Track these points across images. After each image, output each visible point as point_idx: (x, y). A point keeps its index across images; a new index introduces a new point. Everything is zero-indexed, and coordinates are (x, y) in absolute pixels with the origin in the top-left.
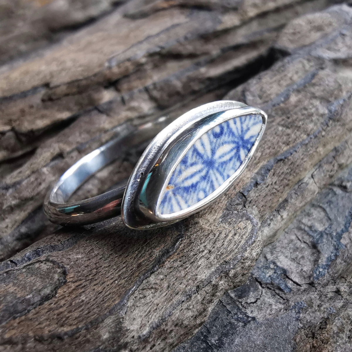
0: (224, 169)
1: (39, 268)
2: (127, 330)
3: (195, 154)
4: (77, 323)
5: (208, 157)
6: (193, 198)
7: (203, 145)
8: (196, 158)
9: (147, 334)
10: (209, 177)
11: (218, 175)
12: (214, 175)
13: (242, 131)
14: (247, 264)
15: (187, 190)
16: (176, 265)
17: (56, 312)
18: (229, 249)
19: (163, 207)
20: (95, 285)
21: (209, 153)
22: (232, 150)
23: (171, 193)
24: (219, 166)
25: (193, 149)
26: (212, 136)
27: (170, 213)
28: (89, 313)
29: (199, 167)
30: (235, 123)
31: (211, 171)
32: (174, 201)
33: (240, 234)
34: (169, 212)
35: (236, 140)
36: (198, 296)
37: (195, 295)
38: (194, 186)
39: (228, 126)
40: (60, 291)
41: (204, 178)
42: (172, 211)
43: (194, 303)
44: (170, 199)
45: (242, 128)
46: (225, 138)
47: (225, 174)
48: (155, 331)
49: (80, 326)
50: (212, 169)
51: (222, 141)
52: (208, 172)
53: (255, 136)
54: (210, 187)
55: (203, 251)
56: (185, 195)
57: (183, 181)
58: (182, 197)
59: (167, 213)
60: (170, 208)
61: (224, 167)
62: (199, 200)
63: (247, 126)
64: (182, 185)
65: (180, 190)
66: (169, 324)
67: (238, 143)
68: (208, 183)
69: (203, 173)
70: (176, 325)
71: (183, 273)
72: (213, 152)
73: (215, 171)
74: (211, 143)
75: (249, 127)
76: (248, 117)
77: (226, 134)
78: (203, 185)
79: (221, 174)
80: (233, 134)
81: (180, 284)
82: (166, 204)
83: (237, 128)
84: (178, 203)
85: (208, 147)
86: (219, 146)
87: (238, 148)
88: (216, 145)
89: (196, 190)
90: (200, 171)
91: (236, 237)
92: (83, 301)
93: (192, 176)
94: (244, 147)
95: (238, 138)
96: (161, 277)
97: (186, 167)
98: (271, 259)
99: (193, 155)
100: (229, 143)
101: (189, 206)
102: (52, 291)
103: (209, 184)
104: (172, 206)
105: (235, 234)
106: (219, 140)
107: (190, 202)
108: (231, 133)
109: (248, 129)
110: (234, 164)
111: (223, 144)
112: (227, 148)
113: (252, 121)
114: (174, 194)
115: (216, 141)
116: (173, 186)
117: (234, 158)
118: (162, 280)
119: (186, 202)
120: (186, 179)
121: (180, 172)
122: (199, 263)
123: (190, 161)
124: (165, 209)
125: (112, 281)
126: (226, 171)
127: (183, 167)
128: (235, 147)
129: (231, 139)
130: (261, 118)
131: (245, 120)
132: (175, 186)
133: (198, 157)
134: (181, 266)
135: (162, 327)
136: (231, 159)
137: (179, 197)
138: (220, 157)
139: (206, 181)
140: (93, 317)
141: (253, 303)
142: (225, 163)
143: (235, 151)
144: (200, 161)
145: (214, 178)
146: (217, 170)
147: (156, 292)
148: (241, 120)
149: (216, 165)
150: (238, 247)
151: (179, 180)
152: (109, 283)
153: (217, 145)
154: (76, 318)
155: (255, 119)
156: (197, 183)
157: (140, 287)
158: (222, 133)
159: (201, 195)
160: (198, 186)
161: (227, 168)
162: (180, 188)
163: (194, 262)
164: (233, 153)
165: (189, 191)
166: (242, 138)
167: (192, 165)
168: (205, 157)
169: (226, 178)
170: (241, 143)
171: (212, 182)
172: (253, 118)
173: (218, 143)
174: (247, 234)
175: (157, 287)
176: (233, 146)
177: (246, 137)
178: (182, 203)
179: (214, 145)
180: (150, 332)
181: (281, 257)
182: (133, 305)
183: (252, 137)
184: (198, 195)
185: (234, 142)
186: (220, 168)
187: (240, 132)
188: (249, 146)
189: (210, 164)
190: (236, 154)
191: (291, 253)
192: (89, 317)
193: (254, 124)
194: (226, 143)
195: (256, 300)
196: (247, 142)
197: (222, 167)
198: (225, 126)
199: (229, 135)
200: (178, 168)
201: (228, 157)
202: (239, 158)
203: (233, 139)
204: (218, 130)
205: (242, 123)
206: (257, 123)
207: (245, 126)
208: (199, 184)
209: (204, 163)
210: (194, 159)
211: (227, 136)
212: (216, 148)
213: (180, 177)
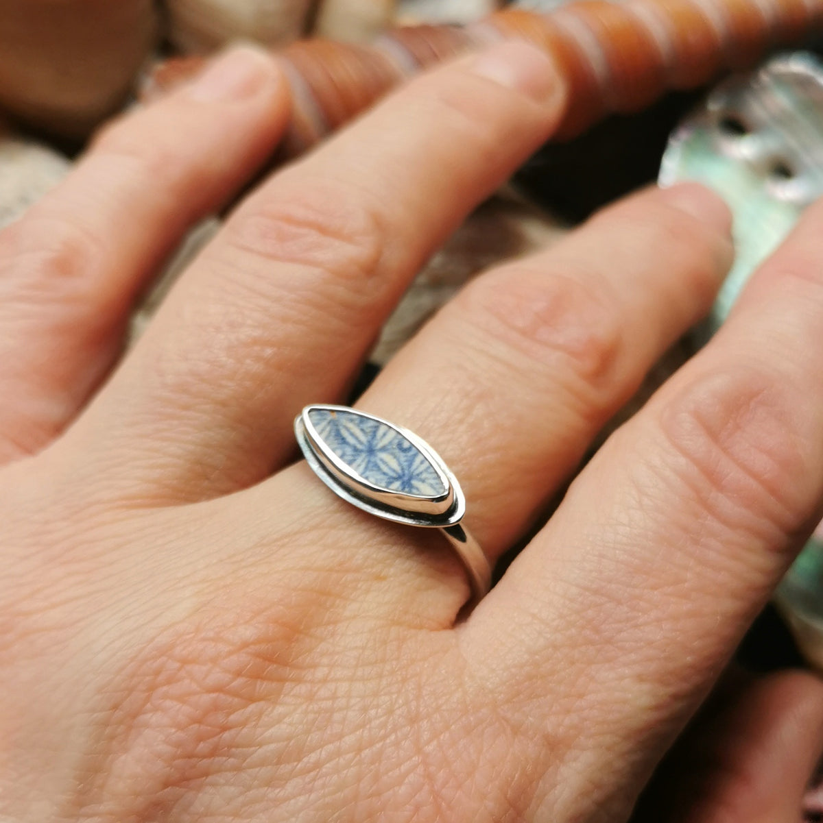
0: (372, 470)
3: (374, 429)
5: (377, 445)
7: (385, 435)
8: (370, 432)
10: (358, 455)
11: (363, 466)
12: (361, 459)
13: (418, 475)
15: (338, 434)
21: (380, 445)
22: (394, 471)
24: (373, 462)
26: (396, 441)
29: (363, 438)
30: (422, 462)
31: (364, 455)
32: (324, 423)
35: (406, 472)
38: (343, 441)
39: (415, 455)
41: (356, 449)
42: (315, 425)
44: (325, 419)
45: (421, 473)
46: (402, 457)
47: (368, 473)
51: (398, 454)
52: (361, 451)
54: (350, 460)
56: (333, 434)
57: (344, 427)
58: (330, 432)
60: (316, 422)
61: (374, 469)
63: (426, 478)
64: (341, 427)
65: (335, 427)
67: (404, 475)
68: (353, 455)
69: (359, 447)
72: (384, 449)
73: (366, 460)
74: (390, 443)
75: (426, 481)
76: (435, 475)
77: (406, 456)
78: (349, 451)
79: (366, 468)
80: (410, 466)
85: (385, 441)
86: (392, 454)
87: (399, 478)
88: (391, 449)
89: (341, 444)
90: (360, 442)
93: (352, 434)
94: (403, 483)
97: (358, 425)
99: (371, 427)
100: (400, 464)
103: (351, 458)
106: (397, 451)
107: (328, 442)
108: (411, 462)
109: (423, 481)
110: (382, 480)
111: (395, 457)
112: (394, 464)
113: (433, 482)
114: (329, 423)
115: (395, 448)
116: (337, 418)
117: (387, 476)
119: (327, 437)
120: (348, 429)
121: (352, 420)
123: (364, 426)
124: (314, 418)
126: (371, 473)
127: (357, 422)
128: (399, 474)
129: (406, 464)
131: (431, 473)
136: (385, 474)
137: (328, 429)
138: (382, 460)
139: (353, 453)
142: (379, 469)
143: (395, 475)
144: (370, 437)
145: (359, 461)
146: (369, 462)
148: (428, 468)
149: (373, 459)
151: (344, 422)
155: (437, 484)
156: (348, 443)
158: (405, 450)
160: (345, 445)
161: (374, 472)
162: (337, 425)
164: (391, 473)
165: (338, 437)
166: (411, 478)
167: (362, 430)
168: (375, 442)
169: (365, 475)
170: (406, 478)
171: (355, 460)
172: (436, 481)
173: (394, 451)
176: (398, 469)
177: (414, 482)
178: (325, 434)
183: (417, 489)
185: (403, 469)
186: (371, 465)
187: (417, 472)
188: (407, 490)
189: (371, 451)
190: (392, 477)
193: (431, 486)
194: (398, 460)
196: (411, 486)
197: (373, 466)
198: (413, 452)
199: (406, 461)
200: (354, 417)
201: (385, 469)
202: (389, 483)
203: (405, 467)
204: (406, 445)
205: (426, 470)
206: (434, 489)
207: (424, 476)
208: (347, 446)
209: (369, 442)
210: (368, 430)
211: (405, 458)
212: (389, 451)
213: (348, 422)
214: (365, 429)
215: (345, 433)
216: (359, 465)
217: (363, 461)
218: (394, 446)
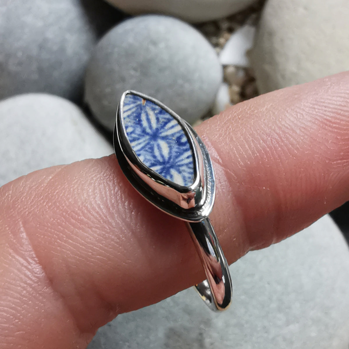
0: (146, 151)
3: (166, 121)
5: (161, 133)
6: (130, 122)
7: (173, 127)
8: (162, 122)
10: (143, 136)
11: (142, 145)
13: (179, 166)
15: (138, 116)
21: (163, 134)
22: (162, 156)
23: (138, 103)
24: (151, 145)
26: (178, 135)
27: (123, 103)
29: (154, 125)
30: (188, 157)
31: (148, 137)
32: (132, 105)
34: (125, 102)
35: (172, 160)
38: (139, 122)
39: (186, 150)
41: (144, 131)
44: (134, 103)
45: (182, 165)
46: (175, 148)
47: (142, 152)
50: (149, 139)
51: (173, 145)
52: (148, 134)
53: (172, 179)
54: (135, 138)
56: (135, 115)
57: (146, 112)
58: (133, 113)
59: (124, 100)
60: (128, 102)
61: (150, 150)
63: (184, 171)
64: (143, 112)
65: (139, 110)
67: (168, 162)
68: (139, 135)
69: (148, 130)
72: (164, 138)
73: (146, 142)
74: (173, 135)
76: (192, 171)
77: (179, 149)
78: (138, 131)
79: (142, 148)
80: (177, 157)
83: (182, 160)
84: (129, 110)
85: (169, 133)
86: (168, 143)
89: (136, 124)
90: (151, 127)
93: (148, 120)
94: (163, 169)
95: (173, 162)
97: (156, 114)
99: (165, 118)
100: (170, 153)
101: (124, 119)
103: (137, 136)
104: (129, 104)
106: (174, 142)
107: (128, 119)
108: (179, 155)
109: (180, 172)
110: (149, 160)
111: (170, 147)
112: (166, 151)
113: (187, 175)
114: (136, 106)
115: (174, 140)
117: (155, 159)
119: (128, 116)
120: (147, 115)
121: (154, 109)
123: (161, 117)
127: (157, 111)
128: (164, 160)
129: (174, 154)
131: (190, 168)
132: (144, 106)
133: (163, 124)
136: (154, 156)
137: (134, 110)
138: (158, 146)
139: (141, 133)
143: (161, 160)
144: (160, 126)
145: (141, 141)
146: (148, 144)
148: (190, 163)
149: (152, 142)
151: (148, 109)
155: (189, 178)
156: (141, 125)
158: (181, 144)
159: (130, 130)
160: (138, 126)
161: (147, 153)
162: (141, 109)
164: (160, 158)
165: (136, 118)
166: (172, 167)
167: (158, 119)
168: (162, 130)
170: (168, 165)
171: (138, 139)
172: (190, 176)
173: (172, 142)
176: (166, 156)
177: (172, 171)
178: (129, 113)
179: (170, 138)
183: (172, 176)
184: (131, 126)
185: (170, 158)
186: (149, 146)
187: (179, 163)
188: (163, 174)
189: (155, 136)
190: (158, 161)
193: (184, 178)
194: (171, 149)
196: (168, 172)
197: (149, 148)
198: (186, 147)
199: (177, 152)
201: (157, 153)
202: (153, 165)
203: (172, 157)
204: (183, 140)
205: (187, 165)
206: (185, 181)
207: (183, 168)
209: (157, 129)
210: (161, 120)
211: (177, 150)
212: (168, 140)
213: (151, 109)
214: (160, 119)
215: (143, 117)
216: (140, 144)
217: (144, 141)
218: (174, 138)
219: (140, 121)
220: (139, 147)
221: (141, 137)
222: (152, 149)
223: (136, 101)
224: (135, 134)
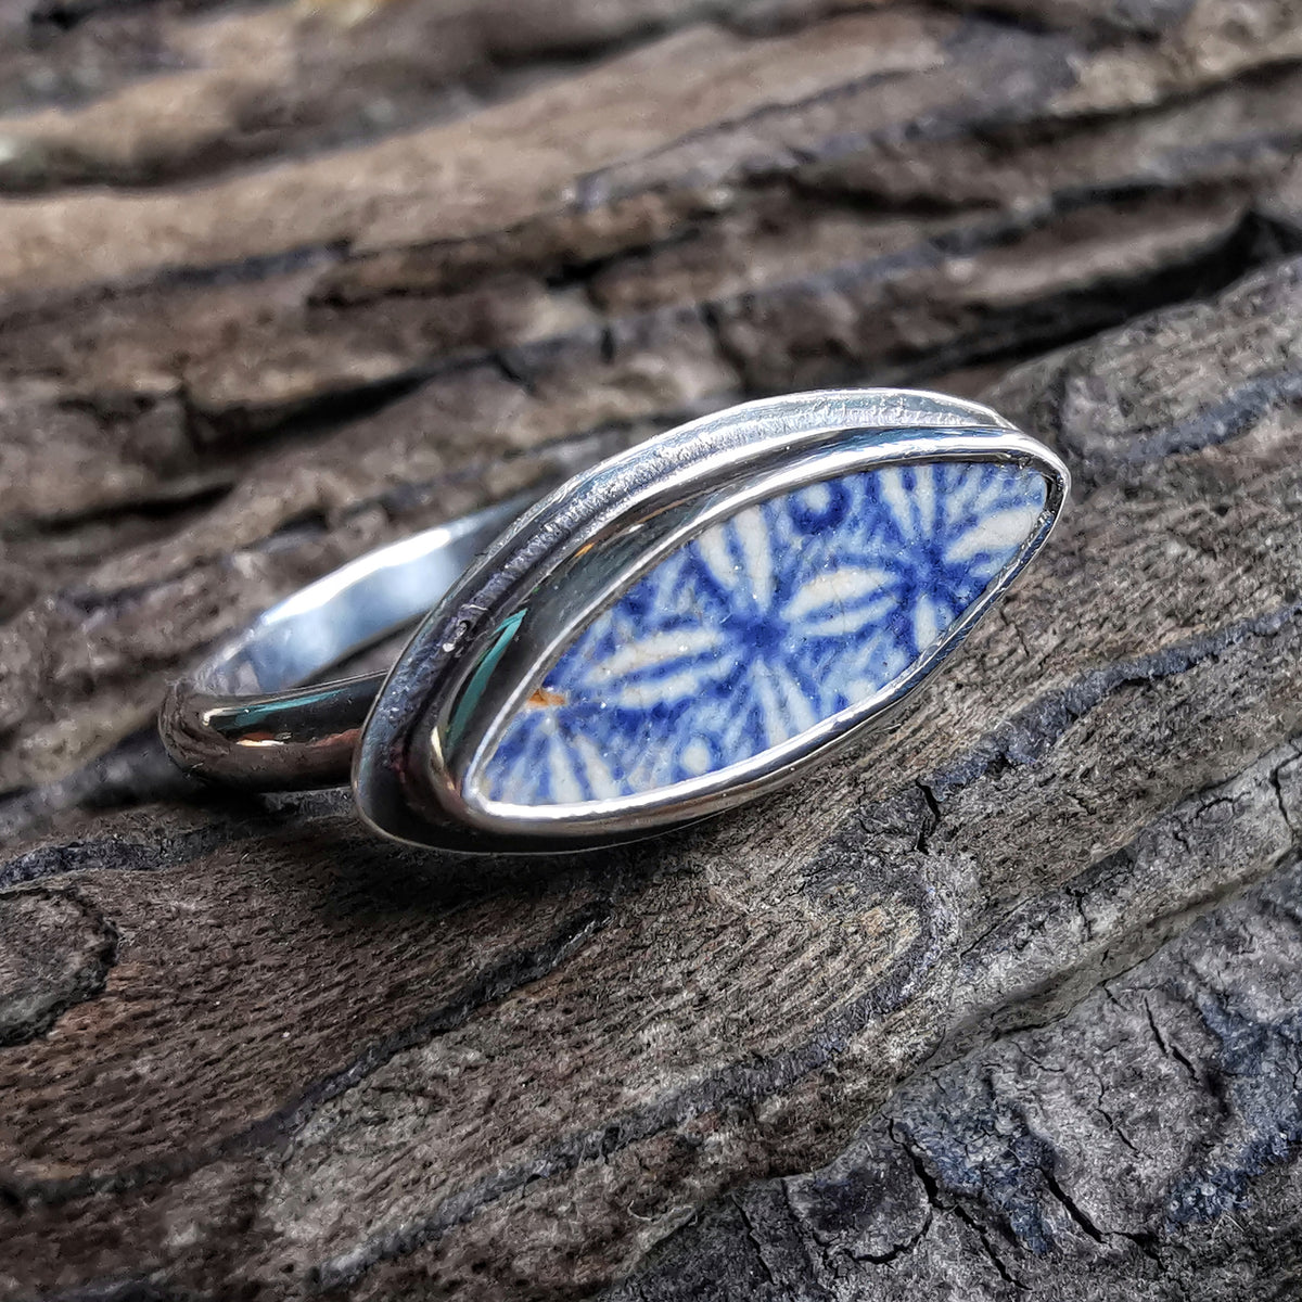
0: (827, 670)
1: (30, 916)
2: (271, 1235)
3: (692, 583)
4: (90, 1159)
5: (753, 606)
6: (651, 763)
7: (735, 550)
8: (695, 600)
9: (348, 1269)
10: (746, 690)
11: (791, 690)
12: (768, 684)
13: (938, 525)
14: (849, 1088)
15: (628, 722)
16: (544, 1020)
17: (29, 1096)
18: (786, 1006)
19: (504, 774)
20: (202, 1028)
21: (761, 593)
22: (874, 596)
23: (549, 724)
24: (802, 651)
25: (682, 559)
26: (785, 525)
27: (533, 803)
28: (142, 1129)
29: (703, 638)
30: (909, 485)
31: (759, 668)
32: (558, 759)
33: (854, 955)
34: (528, 799)
35: (903, 556)
36: (606, 1170)
37: (590, 1164)
38: (665, 715)
39: (873, 491)
40: (68, 1021)
41: (721, 689)
42: (543, 795)
43: (580, 1194)
44: (542, 747)
45: (940, 510)
46: (849, 539)
47: (827, 691)
48: (384, 1269)
49: (96, 1174)
50: (767, 660)
51: (832, 548)
52: (742, 668)
53: (999, 554)
54: (745, 731)
55: (674, 991)
56: (617, 741)
57: (616, 685)
58: (603, 747)
59: (516, 801)
60: (535, 781)
61: (827, 657)
62: (680, 775)
63: (967, 506)
64: (609, 701)
65: (595, 718)
66: (453, 1253)
67: (908, 572)
68: (735, 711)
69: (721, 669)
70: (479, 1267)
71: (564, 1061)
72: (783, 588)
73: (780, 670)
74: (778, 549)
75: (974, 510)
76: (977, 472)
77: (856, 523)
78: (712, 715)
79: (807, 688)
80: (893, 532)
81: (543, 1105)
82: (521, 763)
83: (915, 510)
84: (579, 770)
85: (761, 567)
86: (815, 569)
87: (907, 594)
88: (798, 563)
89: (672, 730)
90: (706, 657)
91: (835, 965)
92: (136, 1078)
93: (663, 671)
94: (937, 593)
95: (913, 551)
96: (473, 1056)
97: (642, 630)
98: (1013, 1094)
99: (679, 586)
100: (865, 563)
101: (627, 791)
102: (40, 1015)
103: (741, 721)
104: (545, 778)
105: (834, 952)
106: (817, 545)
107: (634, 777)
108: (885, 524)
109: (971, 521)
110: (877, 656)
111: (834, 564)
112: (852, 583)
113: (993, 492)
114: (566, 729)
115: (805, 546)
116: (567, 694)
117: (880, 631)
118: (471, 1068)
119: (618, 773)
120: (634, 678)
121: (609, 645)
122: (645, 1037)
123: (661, 607)
124: (510, 783)
125: (271, 1027)
126: (832, 679)
127: (626, 626)
128: (894, 588)
129: (877, 546)
130: (1039, 483)
131: (961, 481)
132: (577, 696)
133: (704, 599)
134: (566, 1031)
135: (420, 1259)
136: (863, 634)
137: (586, 748)
138: (813, 617)
139: (728, 704)
140: (151, 1150)
141: (876, 1260)
142: (836, 644)
143: (890, 603)
144: (714, 614)
145: (768, 699)
146: (792, 666)
147: (432, 1111)
148: (939, 478)
149: (790, 647)
150: (831, 1007)
151: (598, 675)
152: (257, 1031)
153: (806, 565)
154: (91, 1139)
155: (1008, 483)
156: (684, 704)
157: (372, 1076)
158: (836, 513)
159: (696, 755)
160: (685, 717)
161: (837, 670)
162: (595, 709)
163: (621, 1027)
164: (878, 611)
165: (641, 730)
166: (933, 554)
167: (670, 624)
168: (740, 604)
169: (827, 707)
170: (923, 573)
171: (756, 711)
172: (1000, 478)
173: (811, 555)
174: (888, 962)
175: (442, 1092)
176: (879, 578)
177: (956, 553)
178: (598, 772)
179: (788, 562)
180: (365, 1266)
181: (1056, 1097)
182: (325, 1143)
183: (982, 557)
184: (678, 753)
185: (890, 564)
186: (806, 663)
187: (927, 527)
188: (963, 593)
189: (760, 635)
190: (892, 615)
191: (1104, 1089)
192: (137, 1146)
193: (1002, 505)
194: (849, 560)
195: (888, 1250)
196: (959, 573)
197: (816, 659)
198: (856, 489)
199: (871, 533)
200: (600, 628)
201: (850, 623)
202: (905, 637)
203: (886, 552)
204: (818, 500)
205: (941, 490)
206: (1017, 502)
207: (954, 507)
208: (691, 711)
209: (729, 625)
210: (684, 604)
211: (860, 532)
212: (800, 575)
213: (606, 663)
216: (783, 704)
217: (775, 684)
218: (797, 543)
219: (659, 712)
220: (798, 702)
221: (751, 701)
222: (820, 646)
223: (533, 737)
224: (724, 730)
